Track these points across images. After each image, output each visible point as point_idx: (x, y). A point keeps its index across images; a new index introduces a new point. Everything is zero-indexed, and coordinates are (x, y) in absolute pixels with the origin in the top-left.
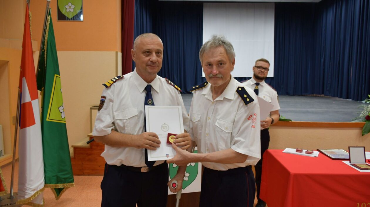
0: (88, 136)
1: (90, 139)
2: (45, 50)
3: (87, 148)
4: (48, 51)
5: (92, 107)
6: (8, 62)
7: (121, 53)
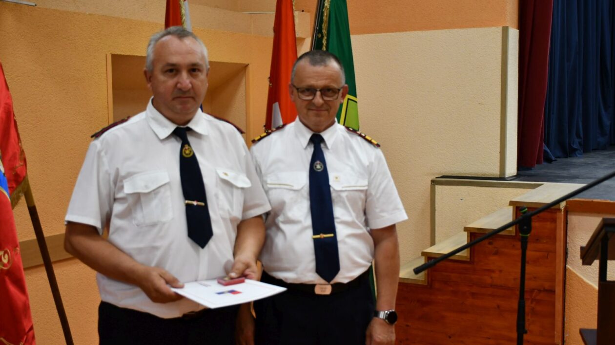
0: (424, 254)
2: (324, 35)
3: (419, 285)
4: (331, 36)
5: (437, 178)
6: (247, 66)
7: (518, 31)
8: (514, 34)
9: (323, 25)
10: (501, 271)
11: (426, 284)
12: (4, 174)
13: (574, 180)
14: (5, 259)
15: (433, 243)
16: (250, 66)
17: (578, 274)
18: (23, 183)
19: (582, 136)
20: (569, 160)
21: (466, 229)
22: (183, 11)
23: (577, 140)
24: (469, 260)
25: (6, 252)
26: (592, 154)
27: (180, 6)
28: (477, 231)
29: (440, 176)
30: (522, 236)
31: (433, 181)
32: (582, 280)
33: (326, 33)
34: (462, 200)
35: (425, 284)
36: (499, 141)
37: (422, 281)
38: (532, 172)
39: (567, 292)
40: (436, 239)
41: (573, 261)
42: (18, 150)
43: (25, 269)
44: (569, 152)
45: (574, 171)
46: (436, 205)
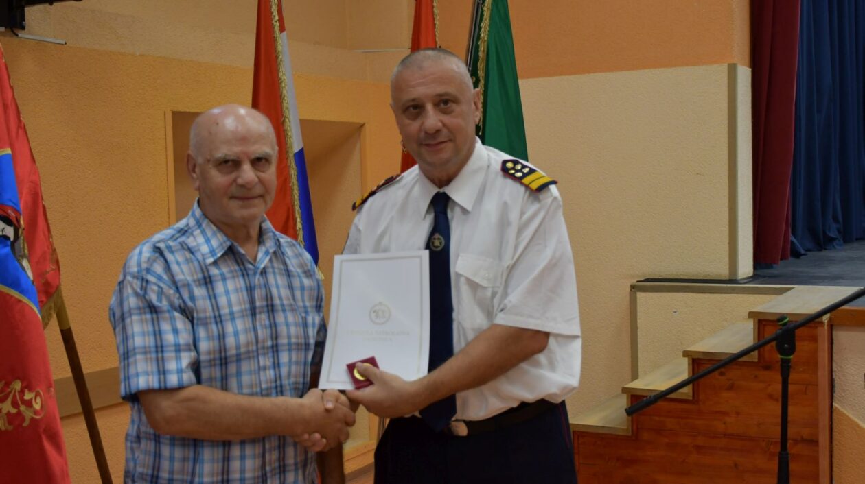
0: (625, 390)
1: (632, 403)
2: (481, 78)
3: (618, 436)
4: (490, 79)
5: (638, 282)
6: (362, 126)
7: (750, 69)
8: (744, 75)
9: (479, 65)
10: (738, 414)
11: (630, 434)
12: (33, 282)
13: (838, 281)
14: (37, 403)
15: (635, 376)
16: (367, 126)
17: (851, 416)
18: (55, 295)
19: (841, 219)
20: (824, 253)
21: (686, 354)
22: (279, 48)
23: (834, 226)
24: (691, 398)
25: (37, 394)
26: (856, 245)
27: (275, 40)
28: (701, 357)
29: (642, 279)
30: (782, 359)
31: (633, 287)
32: (858, 425)
33: (483, 75)
34: (675, 312)
35: (627, 435)
36: (727, 227)
37: (623, 429)
38: (774, 271)
39: (835, 442)
40: (640, 370)
41: (843, 396)
42: (49, 248)
43: (62, 418)
44: (822, 243)
45: (834, 269)
46: (639, 321)
